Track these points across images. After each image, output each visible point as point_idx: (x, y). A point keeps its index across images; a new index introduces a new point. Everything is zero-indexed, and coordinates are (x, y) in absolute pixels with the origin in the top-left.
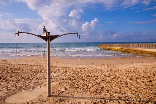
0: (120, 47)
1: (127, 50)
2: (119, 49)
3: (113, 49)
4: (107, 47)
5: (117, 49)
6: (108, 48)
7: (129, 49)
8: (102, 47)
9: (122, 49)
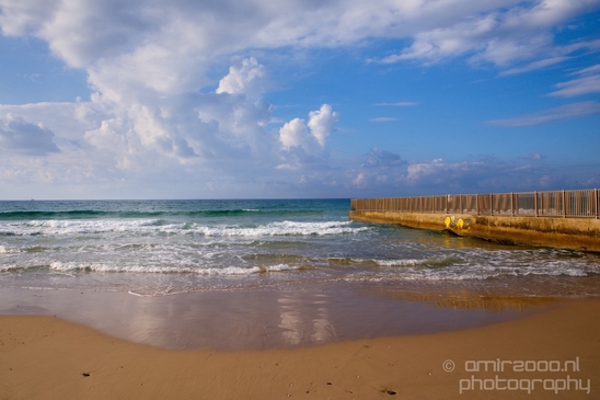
0: (466, 216)
1: (513, 230)
2: (461, 223)
3: (425, 223)
4: (395, 215)
5: (447, 222)
6: (398, 219)
7: (524, 226)
8: (368, 214)
9: (482, 222)
